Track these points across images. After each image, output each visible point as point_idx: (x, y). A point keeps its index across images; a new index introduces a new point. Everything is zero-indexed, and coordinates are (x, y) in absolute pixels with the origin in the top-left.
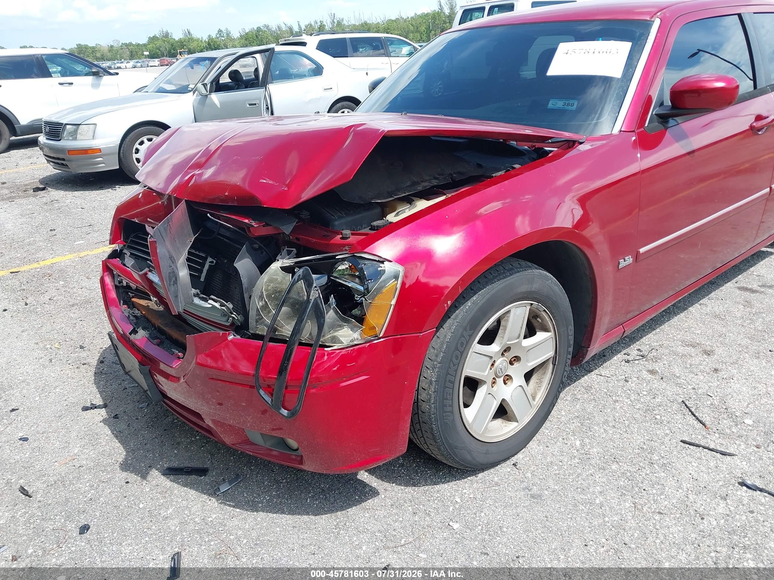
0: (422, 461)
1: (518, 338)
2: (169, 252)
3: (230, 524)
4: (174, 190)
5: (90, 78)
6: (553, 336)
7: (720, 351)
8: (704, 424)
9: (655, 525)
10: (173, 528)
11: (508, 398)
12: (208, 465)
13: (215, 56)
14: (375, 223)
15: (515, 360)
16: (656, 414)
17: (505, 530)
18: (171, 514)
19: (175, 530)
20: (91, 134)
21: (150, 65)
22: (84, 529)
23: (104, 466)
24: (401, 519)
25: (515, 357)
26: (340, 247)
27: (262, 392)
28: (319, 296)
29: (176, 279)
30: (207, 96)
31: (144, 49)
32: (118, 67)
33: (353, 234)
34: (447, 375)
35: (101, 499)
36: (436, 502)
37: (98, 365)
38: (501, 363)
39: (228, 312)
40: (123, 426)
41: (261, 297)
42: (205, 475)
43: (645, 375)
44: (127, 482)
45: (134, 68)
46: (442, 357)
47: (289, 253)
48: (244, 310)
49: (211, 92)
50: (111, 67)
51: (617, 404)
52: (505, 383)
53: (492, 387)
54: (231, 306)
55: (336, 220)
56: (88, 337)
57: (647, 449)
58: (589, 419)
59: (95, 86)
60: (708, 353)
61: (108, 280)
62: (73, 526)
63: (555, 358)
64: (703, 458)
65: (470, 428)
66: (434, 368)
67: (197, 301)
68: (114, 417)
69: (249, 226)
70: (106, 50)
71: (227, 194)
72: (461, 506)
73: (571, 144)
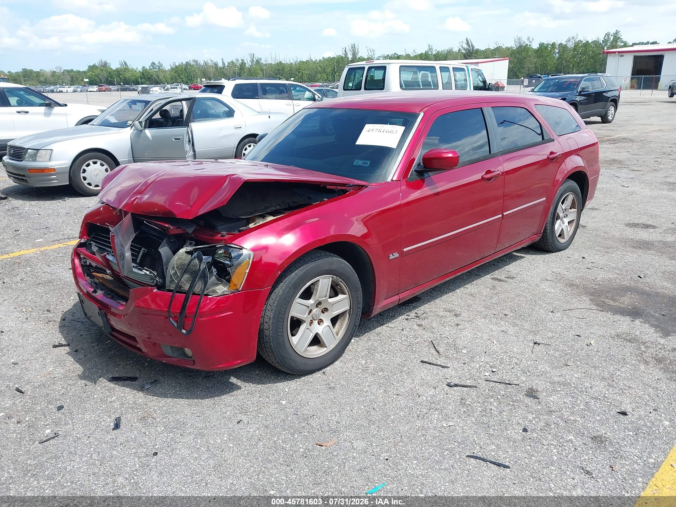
0: (270, 372)
1: (326, 297)
2: (121, 242)
3: (150, 404)
4: (124, 206)
5: (43, 109)
6: (348, 297)
7: (464, 314)
8: (439, 353)
9: (393, 400)
10: (116, 406)
11: (320, 332)
12: (137, 375)
13: (149, 100)
14: (241, 229)
15: (325, 310)
16: (413, 348)
17: (310, 403)
18: (114, 400)
19: (117, 407)
20: (48, 157)
21: (89, 90)
22: (61, 408)
23: (70, 377)
24: (252, 400)
25: (325, 308)
26: (219, 241)
27: (171, 319)
28: (206, 267)
29: (124, 257)
30: (141, 131)
31: (84, 76)
32: (60, 91)
33: (227, 234)
34: (279, 314)
35: (70, 394)
36: (274, 391)
37: (61, 321)
38: (316, 312)
39: (154, 277)
40: (82, 356)
41: (173, 268)
42: (135, 381)
43: (415, 327)
44: (86, 385)
45: (75, 92)
46: (277, 304)
47: (191, 244)
48: (162, 275)
49: (145, 128)
50: (54, 91)
51: (393, 342)
52: (319, 324)
53: (310, 325)
54: (156, 274)
55: (219, 226)
56: (52, 305)
57: (402, 365)
58: (374, 350)
59: (47, 115)
60: (456, 315)
61: (77, 261)
62: (53, 407)
63: (350, 310)
64: (432, 369)
65: (295, 348)
66: (272, 310)
67: (135, 270)
68: (75, 351)
69: (168, 228)
70: (49, 75)
71: (156, 210)
72: (288, 393)
73: (361, 187)
